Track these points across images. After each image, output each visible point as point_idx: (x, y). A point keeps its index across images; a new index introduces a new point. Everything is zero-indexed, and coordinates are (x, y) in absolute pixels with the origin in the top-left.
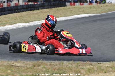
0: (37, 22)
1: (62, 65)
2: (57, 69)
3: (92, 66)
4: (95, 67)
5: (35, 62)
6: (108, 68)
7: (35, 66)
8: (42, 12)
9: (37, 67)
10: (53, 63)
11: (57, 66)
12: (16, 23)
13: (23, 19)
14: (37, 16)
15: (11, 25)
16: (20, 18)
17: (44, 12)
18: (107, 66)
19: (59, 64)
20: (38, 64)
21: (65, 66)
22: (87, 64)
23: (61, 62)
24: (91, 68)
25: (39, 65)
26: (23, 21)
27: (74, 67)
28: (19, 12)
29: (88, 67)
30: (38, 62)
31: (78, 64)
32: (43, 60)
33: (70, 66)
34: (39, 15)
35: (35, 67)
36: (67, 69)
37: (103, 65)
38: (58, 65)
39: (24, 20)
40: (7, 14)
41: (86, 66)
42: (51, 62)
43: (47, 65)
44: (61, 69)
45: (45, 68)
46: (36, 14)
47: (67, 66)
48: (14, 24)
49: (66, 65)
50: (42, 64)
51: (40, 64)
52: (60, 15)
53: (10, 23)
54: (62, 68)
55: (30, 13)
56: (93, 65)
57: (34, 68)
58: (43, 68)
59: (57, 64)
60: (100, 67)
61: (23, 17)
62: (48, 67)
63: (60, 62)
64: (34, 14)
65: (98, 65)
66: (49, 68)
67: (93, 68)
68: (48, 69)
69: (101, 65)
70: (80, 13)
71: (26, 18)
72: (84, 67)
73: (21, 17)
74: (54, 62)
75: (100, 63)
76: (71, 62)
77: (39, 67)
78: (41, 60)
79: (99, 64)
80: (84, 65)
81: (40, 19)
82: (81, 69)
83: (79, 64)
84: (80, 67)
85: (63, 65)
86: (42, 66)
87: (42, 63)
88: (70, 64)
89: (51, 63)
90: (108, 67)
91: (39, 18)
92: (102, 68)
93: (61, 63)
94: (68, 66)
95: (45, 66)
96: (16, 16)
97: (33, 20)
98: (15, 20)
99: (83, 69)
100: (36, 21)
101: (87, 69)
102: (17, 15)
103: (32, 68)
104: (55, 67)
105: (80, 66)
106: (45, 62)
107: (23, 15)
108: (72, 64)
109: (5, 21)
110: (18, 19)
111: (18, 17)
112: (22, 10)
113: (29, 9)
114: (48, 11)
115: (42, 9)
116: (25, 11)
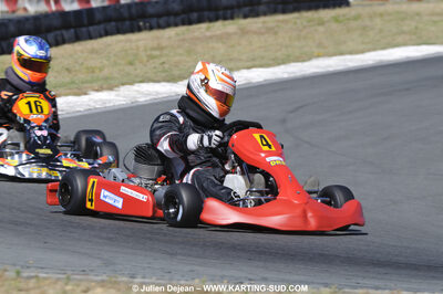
8: (244, 32)
12: (132, 83)
13: (163, 59)
14: (221, 48)
15: (111, 88)
16: (151, 57)
17: (255, 33)
26: (164, 71)
28: (151, 28)
34: (233, 46)
39: (166, 66)
40: (101, 36)
46: (222, 38)
48: (123, 84)
52: (320, 45)
53: (106, 79)
55: (196, 34)
61: (165, 52)
64: (211, 37)
70: (400, 39)
71: (177, 58)
73: (157, 53)
91: (231, 60)
96: (138, 48)
98: (131, 64)
102: (141, 43)
107: (164, 43)
109: (87, 68)
110: (145, 59)
111: (146, 50)
112: (162, 21)
113: (194, 15)
114: (272, 28)
115: (245, 17)
116: (177, 25)
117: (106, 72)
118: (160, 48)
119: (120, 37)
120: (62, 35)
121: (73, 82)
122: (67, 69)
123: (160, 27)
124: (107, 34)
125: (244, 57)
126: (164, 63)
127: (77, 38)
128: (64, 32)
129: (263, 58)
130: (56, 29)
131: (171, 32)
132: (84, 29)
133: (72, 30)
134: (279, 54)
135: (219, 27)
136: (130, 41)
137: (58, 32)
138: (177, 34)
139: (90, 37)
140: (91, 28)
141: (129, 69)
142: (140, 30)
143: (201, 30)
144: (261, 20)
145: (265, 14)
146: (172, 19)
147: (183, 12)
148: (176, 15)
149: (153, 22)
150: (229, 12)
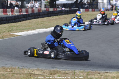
8: (60, 18)
11: (70, 74)
12: (38, 29)
13: (44, 24)
15: (34, 30)
16: (41, 23)
17: (62, 18)
26: (44, 26)
28: (41, 18)
34: (58, 21)
39: (45, 25)
40: (31, 19)
46: (55, 20)
48: (37, 29)
53: (33, 28)
55: (50, 19)
61: (44, 22)
64: (53, 19)
71: (47, 24)
73: (42, 23)
96: (39, 22)
98: (38, 25)
102: (39, 21)
107: (44, 21)
109: (29, 26)
111: (40, 22)
112: (43, 16)
113: (50, 15)
114: (65, 17)
115: (60, 15)
116: (46, 17)
117: (33, 27)
118: (43, 22)
119: (35, 19)
120: (23, 19)
121: (26, 29)
122: (25, 26)
123: (43, 17)
124: (32, 19)
125: (60, 23)
126: (44, 25)
127: (26, 20)
128: (23, 18)
130: (22, 18)
131: (45, 19)
132: (27, 18)
133: (25, 18)
135: (55, 17)
136: (37, 20)
137: (22, 19)
138: (46, 19)
139: (29, 19)
140: (29, 18)
141: (37, 26)
142: (39, 18)
143: (51, 18)
144: (63, 16)
145: (64, 15)
146: (45, 16)
147: (47, 14)
148: (46, 15)
149: (41, 16)
150: (56, 14)
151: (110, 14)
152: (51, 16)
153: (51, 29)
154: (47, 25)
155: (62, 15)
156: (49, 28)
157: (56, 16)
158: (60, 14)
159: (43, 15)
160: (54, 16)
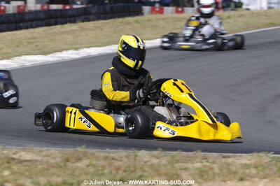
0: (72, 54)
1: (135, 159)
2: (122, 169)
3: (208, 162)
4: (215, 165)
5: (69, 151)
6: (247, 168)
7: (68, 160)
8: (82, 29)
9: (73, 163)
10: (112, 155)
11: (121, 161)
12: (20, 55)
13: (36, 44)
14: (70, 38)
16: (29, 43)
17: (89, 29)
18: (246, 164)
19: (127, 157)
20: (75, 155)
21: (143, 163)
22: (197, 157)
23: (131, 152)
24: (206, 169)
25: (79, 160)
27: (165, 165)
28: (27, 28)
29: (198, 165)
30: (77, 151)
31: (173, 157)
32: (88, 146)
33: (155, 161)
34: (77, 37)
35: (69, 164)
36: (146, 169)
37: (236, 161)
38: (125, 159)
39: (39, 47)
41: (193, 163)
42: (109, 153)
43: (97, 158)
44: (132, 169)
45: (93, 165)
46: (69, 33)
47: (146, 162)
48: (16, 56)
49: (146, 159)
50: (86, 156)
51: (81, 156)
54: (135, 166)
55: (54, 31)
56: (211, 161)
57: (65, 165)
58: (88, 166)
59: (121, 157)
60: (228, 164)
61: (37, 40)
62: (102, 163)
63: (129, 151)
64: (63, 32)
65: (224, 160)
66: (104, 167)
67: (211, 168)
68: (100, 168)
69: (230, 160)
71: (45, 43)
72: (189, 165)
73: (32, 41)
74: (114, 153)
75: (229, 157)
76: (155, 153)
77: (80, 165)
78: (84, 146)
79: (224, 157)
80: (189, 160)
81: (78, 46)
82: (181, 169)
83: (177, 158)
84: (179, 164)
85: (138, 158)
86: (86, 162)
87: (85, 154)
88: (154, 156)
89: (108, 155)
90: (246, 166)
92: (233, 169)
93: (132, 154)
94: (149, 163)
95: (94, 162)
96: (21, 38)
97: (62, 47)
98: (18, 46)
99: (185, 169)
100: (69, 52)
101: (196, 169)
102: (23, 36)
103: (62, 164)
104: (117, 164)
105: (178, 162)
106: (94, 151)
107: (37, 35)
108: (158, 158)
110: (26, 44)
111: (26, 39)
112: (34, 24)
113: (53, 20)
114: (99, 27)
115: (83, 21)
116: (42, 26)
118: (35, 38)
123: (32, 27)
126: (37, 46)
129: (95, 42)
131: (40, 30)
134: (104, 41)
135: (68, 27)
136: (16, 35)
138: (43, 31)
141: (18, 49)
142: (21, 28)
143: (58, 28)
144: (92, 22)
145: (93, 20)
146: (39, 23)
147: (46, 18)
148: (42, 20)
149: (29, 24)
150: (73, 19)
151: (229, 17)
152: (56, 24)
153: (59, 57)
154: (45, 46)
155: (89, 20)
156: (52, 55)
157: (71, 22)
158: (83, 17)
159: (32, 21)
160: (66, 23)
